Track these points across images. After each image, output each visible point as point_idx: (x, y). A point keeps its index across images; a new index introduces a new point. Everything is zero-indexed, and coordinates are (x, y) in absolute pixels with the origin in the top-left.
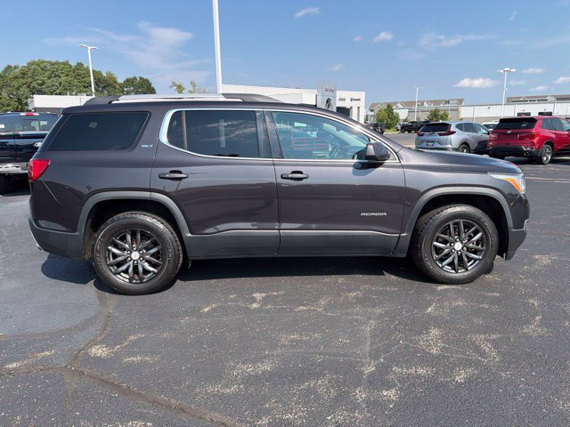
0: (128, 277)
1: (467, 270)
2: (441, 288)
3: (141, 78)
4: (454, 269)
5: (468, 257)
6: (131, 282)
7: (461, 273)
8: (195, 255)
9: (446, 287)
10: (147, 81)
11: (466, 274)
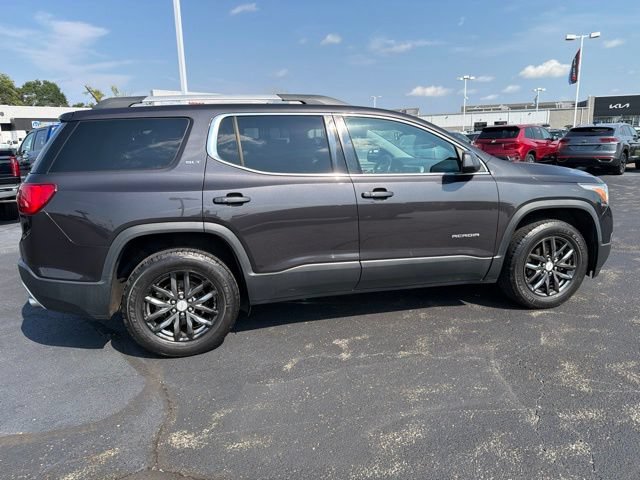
0: (172, 334)
1: (558, 292)
2: (535, 314)
3: (45, 82)
4: (545, 292)
5: (558, 277)
6: (177, 340)
7: (553, 296)
8: (256, 298)
9: (539, 312)
10: (54, 86)
11: (557, 296)
